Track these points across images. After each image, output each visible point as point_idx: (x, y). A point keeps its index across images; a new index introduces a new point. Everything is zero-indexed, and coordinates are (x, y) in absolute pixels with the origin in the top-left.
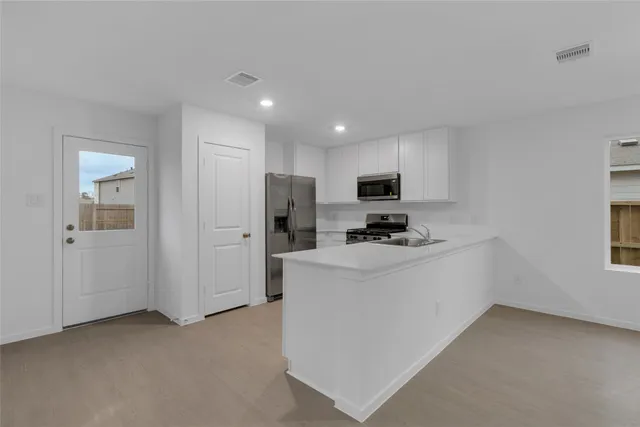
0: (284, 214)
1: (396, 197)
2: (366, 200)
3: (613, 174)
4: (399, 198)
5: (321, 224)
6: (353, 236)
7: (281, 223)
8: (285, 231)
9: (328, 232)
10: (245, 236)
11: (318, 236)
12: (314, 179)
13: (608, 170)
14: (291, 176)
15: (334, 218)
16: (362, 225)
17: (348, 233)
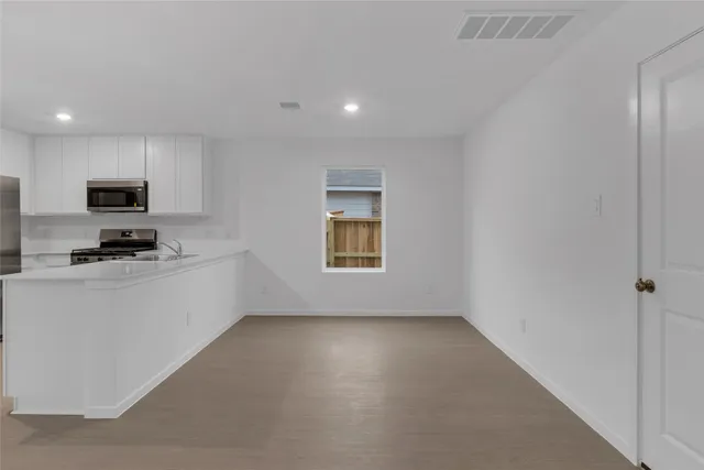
1: (142, 209)
2: (98, 211)
3: (329, 192)
4: (146, 210)
5: (27, 246)
6: (80, 257)
9: (38, 255)
11: (23, 261)
12: (18, 180)
13: (325, 188)
15: (46, 235)
16: (95, 244)
17: (72, 254)
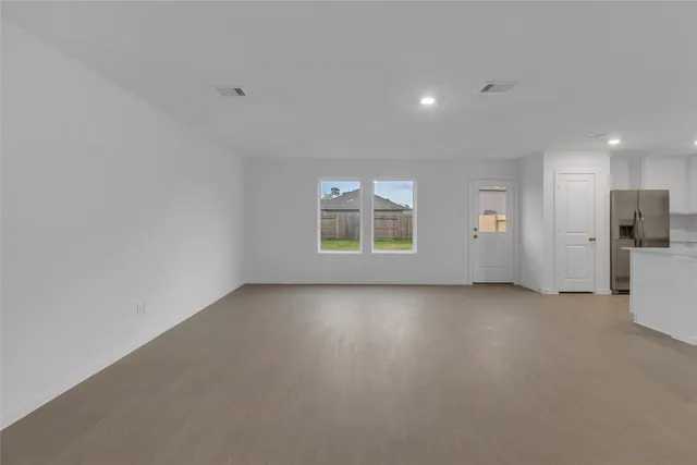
0: (631, 224)
7: (627, 231)
8: (632, 237)
9: (688, 242)
10: (590, 240)
12: (667, 192)
14: (638, 191)
